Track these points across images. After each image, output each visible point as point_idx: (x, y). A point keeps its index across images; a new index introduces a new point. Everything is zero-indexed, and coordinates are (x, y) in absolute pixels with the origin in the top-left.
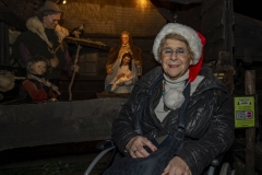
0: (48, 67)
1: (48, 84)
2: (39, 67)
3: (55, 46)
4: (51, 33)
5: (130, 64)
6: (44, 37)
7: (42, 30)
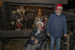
0: (21, 20)
1: (21, 24)
2: (19, 20)
3: (22, 15)
4: (22, 12)
5: (40, 17)
6: (20, 13)
7: (20, 12)
